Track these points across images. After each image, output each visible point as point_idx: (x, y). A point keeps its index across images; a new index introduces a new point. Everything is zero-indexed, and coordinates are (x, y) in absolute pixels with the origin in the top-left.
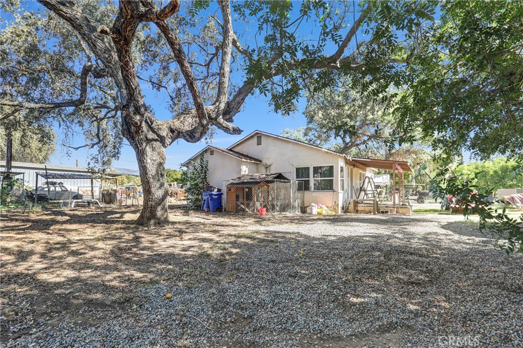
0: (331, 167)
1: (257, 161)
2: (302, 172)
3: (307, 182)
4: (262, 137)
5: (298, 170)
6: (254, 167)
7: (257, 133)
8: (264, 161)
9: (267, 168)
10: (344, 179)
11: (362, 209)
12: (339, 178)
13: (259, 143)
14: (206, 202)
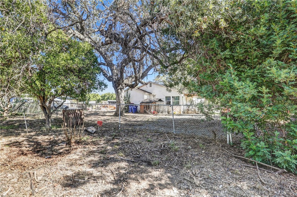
0: (179, 97)
1: (150, 93)
2: (168, 98)
3: (170, 102)
4: (152, 84)
5: (166, 97)
6: (149, 96)
7: (150, 82)
8: (153, 94)
9: (154, 96)
10: (184, 101)
11: (190, 112)
12: (182, 101)
13: (151, 86)
14: (130, 109)
